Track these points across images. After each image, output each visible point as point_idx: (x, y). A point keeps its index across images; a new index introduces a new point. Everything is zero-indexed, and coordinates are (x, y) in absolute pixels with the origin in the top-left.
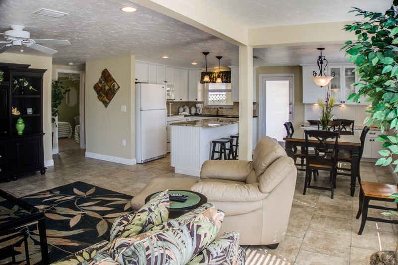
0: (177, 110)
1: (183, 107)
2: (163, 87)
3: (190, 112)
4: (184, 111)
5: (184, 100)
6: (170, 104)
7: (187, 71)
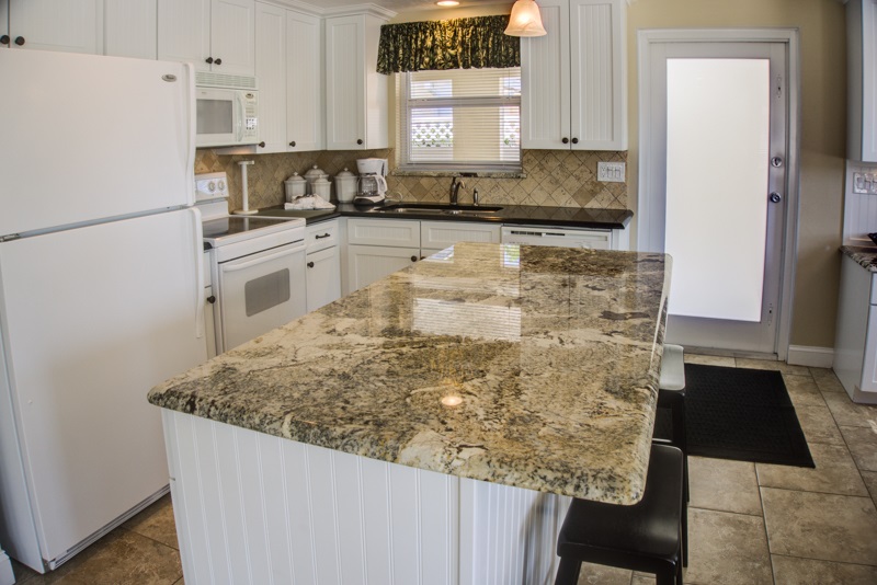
0: (277, 188)
1: (303, 174)
2: (169, 78)
3: (334, 199)
4: (309, 192)
5: (309, 143)
6: (245, 164)
7: (317, 21)
